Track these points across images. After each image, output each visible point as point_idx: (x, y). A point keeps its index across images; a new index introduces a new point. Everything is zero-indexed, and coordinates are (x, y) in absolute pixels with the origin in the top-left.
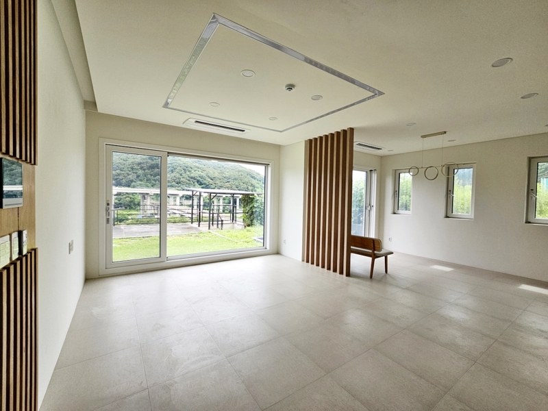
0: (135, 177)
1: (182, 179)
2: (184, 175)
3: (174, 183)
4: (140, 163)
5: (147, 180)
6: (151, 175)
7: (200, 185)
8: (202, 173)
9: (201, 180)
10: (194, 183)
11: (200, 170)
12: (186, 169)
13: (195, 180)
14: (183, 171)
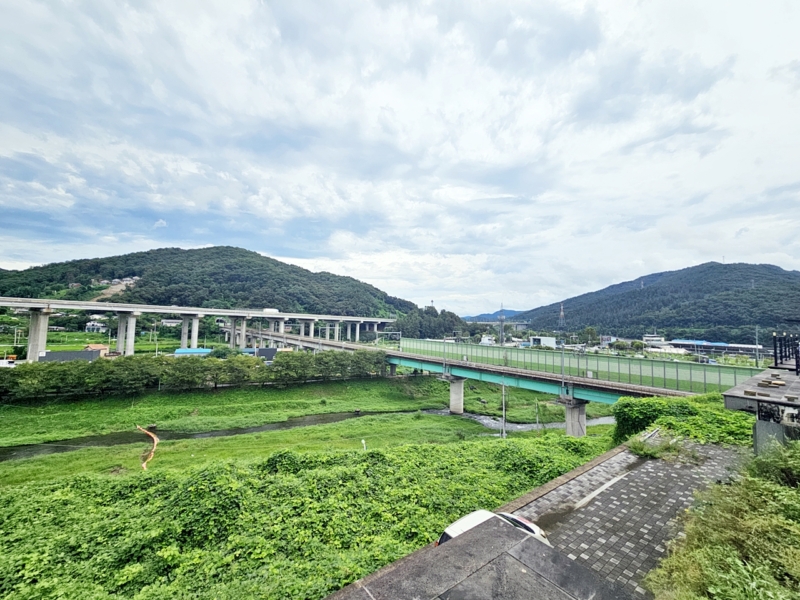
1: (277, 296)
2: (279, 290)
3: (265, 301)
5: (225, 297)
6: (231, 290)
7: (301, 304)
8: (304, 289)
9: (303, 297)
10: (293, 302)
11: (300, 284)
12: (282, 282)
13: (294, 298)
14: (277, 285)
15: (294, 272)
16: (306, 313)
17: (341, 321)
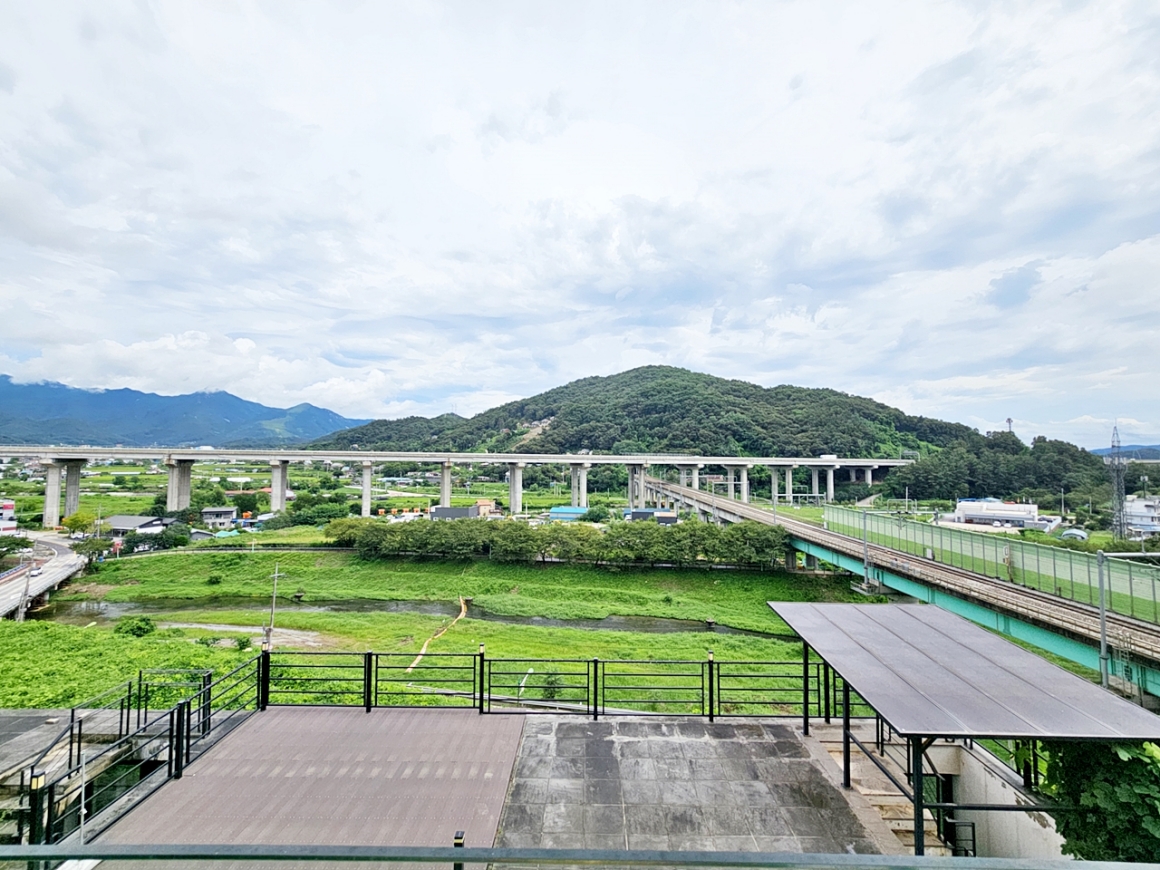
0: (619, 432)
1: (702, 431)
3: (686, 439)
4: (627, 406)
5: (638, 437)
6: (646, 426)
7: (739, 441)
8: (743, 416)
9: (741, 430)
10: (726, 437)
11: (737, 409)
12: (710, 409)
13: (729, 432)
14: (703, 415)
15: (735, 391)
16: (746, 453)
17: (795, 467)
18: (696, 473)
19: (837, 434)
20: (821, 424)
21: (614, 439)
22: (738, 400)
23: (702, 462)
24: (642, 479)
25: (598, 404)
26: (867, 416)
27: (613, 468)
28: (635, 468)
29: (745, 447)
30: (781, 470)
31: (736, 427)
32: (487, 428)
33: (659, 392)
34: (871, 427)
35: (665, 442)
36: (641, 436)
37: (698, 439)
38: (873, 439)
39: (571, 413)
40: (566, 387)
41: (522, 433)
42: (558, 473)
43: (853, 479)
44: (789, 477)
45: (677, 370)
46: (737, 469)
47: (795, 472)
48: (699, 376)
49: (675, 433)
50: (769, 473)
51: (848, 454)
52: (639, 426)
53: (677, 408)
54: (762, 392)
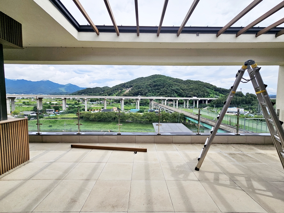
0: (148, 91)
3: (164, 93)
7: (177, 93)
8: (178, 87)
9: (177, 91)
10: (173, 93)
11: (177, 86)
12: (170, 85)
13: (174, 91)
14: (168, 87)
15: (176, 81)
16: (178, 96)
17: (189, 100)
18: (166, 101)
19: (200, 92)
20: (196, 89)
21: (147, 93)
22: (177, 83)
23: (167, 98)
24: (153, 103)
25: (143, 84)
26: (207, 87)
27: (146, 100)
28: (151, 100)
29: (178, 95)
30: (186, 100)
31: (176, 90)
32: (116, 90)
33: (158, 81)
34: (208, 90)
35: (159, 93)
36: (153, 92)
37: (167, 93)
38: (209, 93)
39: (136, 86)
40: (135, 80)
41: (124, 91)
42: (133, 101)
43: (203, 103)
44: (188, 102)
45: (162, 76)
46: (176, 100)
47: (189, 101)
48: (168, 77)
49: (161, 91)
50: (183, 101)
51: (202, 97)
52: (153, 90)
53: (162, 85)
54: (183, 81)
